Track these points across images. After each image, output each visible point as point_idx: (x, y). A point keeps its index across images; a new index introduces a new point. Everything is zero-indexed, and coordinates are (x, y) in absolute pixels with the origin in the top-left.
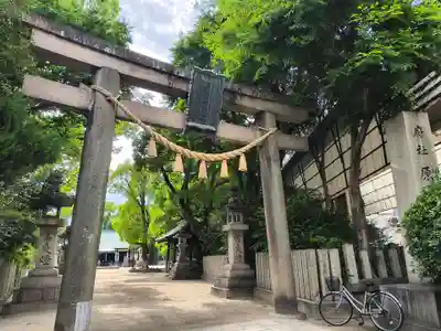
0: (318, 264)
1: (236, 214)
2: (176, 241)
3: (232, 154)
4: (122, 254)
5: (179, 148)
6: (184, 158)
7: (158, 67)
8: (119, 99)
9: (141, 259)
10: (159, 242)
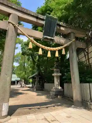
0: (90, 88)
1: (57, 70)
2: (35, 78)
3: (59, 48)
4: (18, 82)
5: (41, 45)
6: (42, 49)
7: (33, 14)
8: (18, 26)
9: (23, 83)
10: (29, 78)
